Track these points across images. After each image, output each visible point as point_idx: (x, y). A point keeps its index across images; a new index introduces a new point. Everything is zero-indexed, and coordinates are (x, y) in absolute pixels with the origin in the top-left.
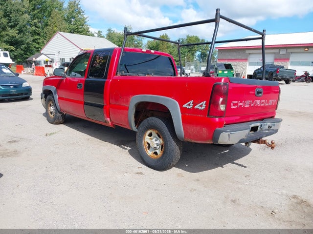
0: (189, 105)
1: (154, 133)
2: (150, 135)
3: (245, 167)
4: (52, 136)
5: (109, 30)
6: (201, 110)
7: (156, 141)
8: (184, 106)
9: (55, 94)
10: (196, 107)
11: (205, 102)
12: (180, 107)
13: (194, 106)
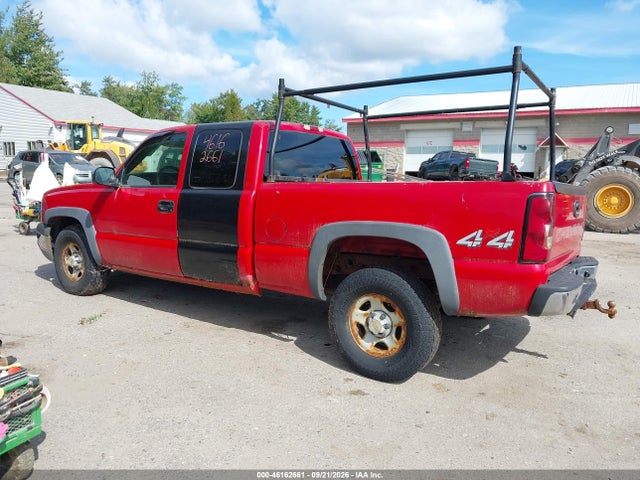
0: (472, 240)
1: (376, 302)
2: (365, 307)
3: (544, 357)
4: (99, 324)
5: (107, 80)
6: (503, 251)
7: (382, 318)
8: (459, 242)
9: (89, 226)
10: (490, 243)
11: (512, 232)
12: (450, 245)
13: (485, 241)
